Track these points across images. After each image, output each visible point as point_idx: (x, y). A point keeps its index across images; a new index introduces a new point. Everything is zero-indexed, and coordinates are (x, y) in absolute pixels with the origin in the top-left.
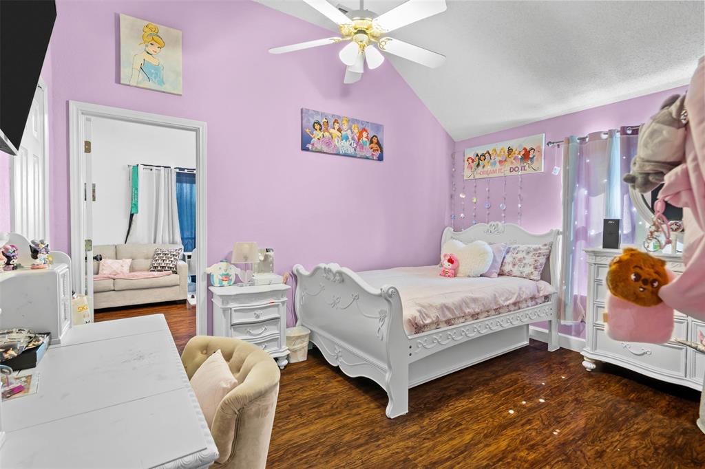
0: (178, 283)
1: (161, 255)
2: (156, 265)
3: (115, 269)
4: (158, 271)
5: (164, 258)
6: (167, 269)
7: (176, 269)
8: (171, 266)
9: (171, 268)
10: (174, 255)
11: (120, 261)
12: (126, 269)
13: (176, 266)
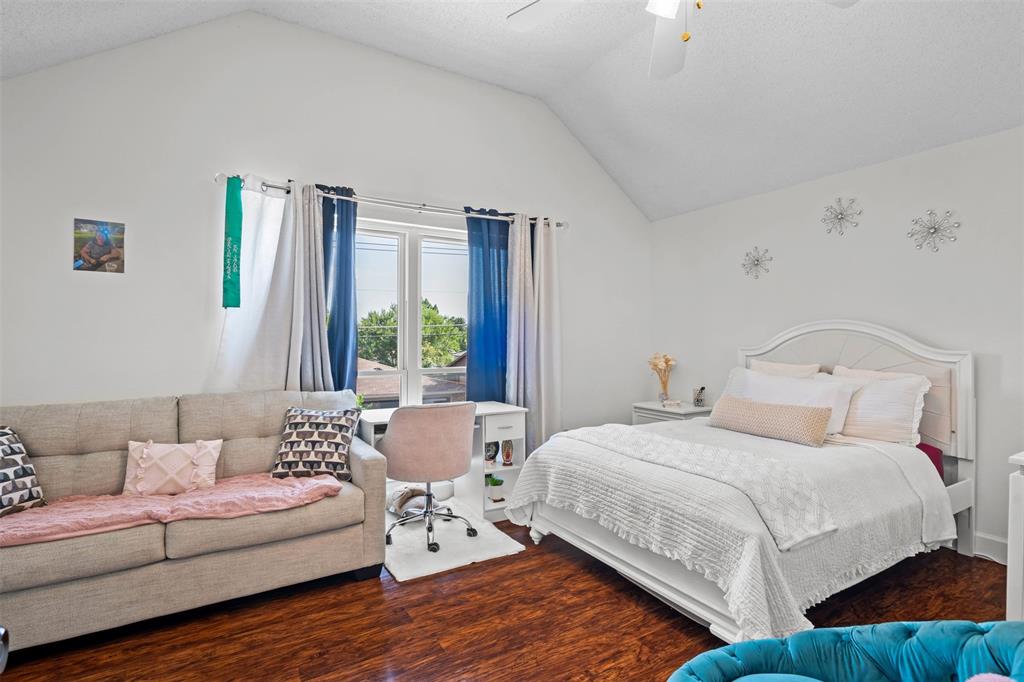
0: (361, 516)
1: (306, 428)
2: (290, 458)
3: (172, 475)
4: (298, 475)
5: (315, 437)
6: (323, 468)
7: (349, 468)
8: (336, 459)
9: (335, 465)
10: (341, 427)
11: (187, 448)
12: (206, 472)
13: (347, 458)
